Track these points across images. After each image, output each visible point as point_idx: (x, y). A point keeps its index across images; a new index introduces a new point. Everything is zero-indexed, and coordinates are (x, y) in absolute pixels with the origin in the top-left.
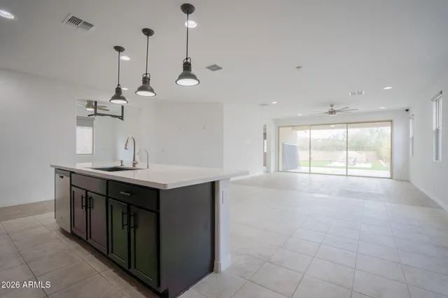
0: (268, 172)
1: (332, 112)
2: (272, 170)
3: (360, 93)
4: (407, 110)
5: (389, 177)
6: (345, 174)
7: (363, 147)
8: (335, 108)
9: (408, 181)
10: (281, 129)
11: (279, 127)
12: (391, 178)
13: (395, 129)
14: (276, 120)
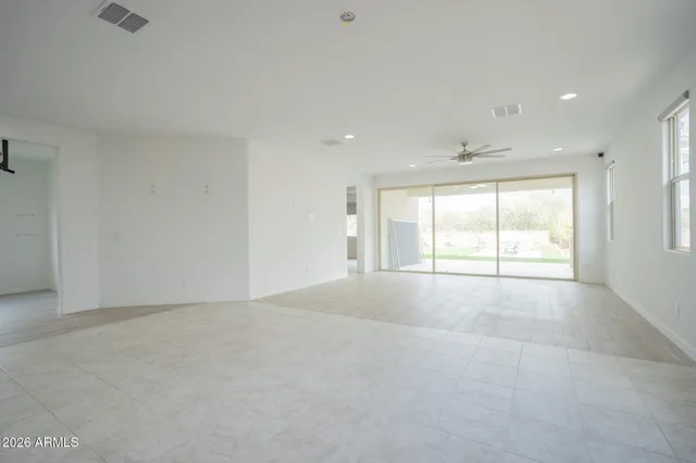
0: (360, 271)
1: (464, 156)
2: (368, 267)
3: (513, 110)
4: (601, 155)
5: (571, 276)
6: (495, 273)
7: (529, 223)
8: (469, 149)
9: (604, 285)
10: (383, 193)
11: (379, 190)
12: (575, 280)
13: (580, 190)
14: (375, 178)
